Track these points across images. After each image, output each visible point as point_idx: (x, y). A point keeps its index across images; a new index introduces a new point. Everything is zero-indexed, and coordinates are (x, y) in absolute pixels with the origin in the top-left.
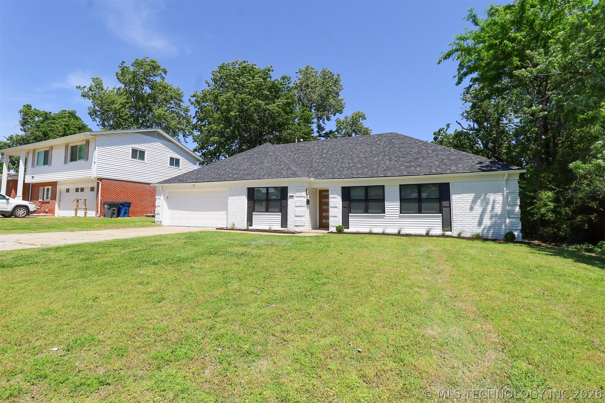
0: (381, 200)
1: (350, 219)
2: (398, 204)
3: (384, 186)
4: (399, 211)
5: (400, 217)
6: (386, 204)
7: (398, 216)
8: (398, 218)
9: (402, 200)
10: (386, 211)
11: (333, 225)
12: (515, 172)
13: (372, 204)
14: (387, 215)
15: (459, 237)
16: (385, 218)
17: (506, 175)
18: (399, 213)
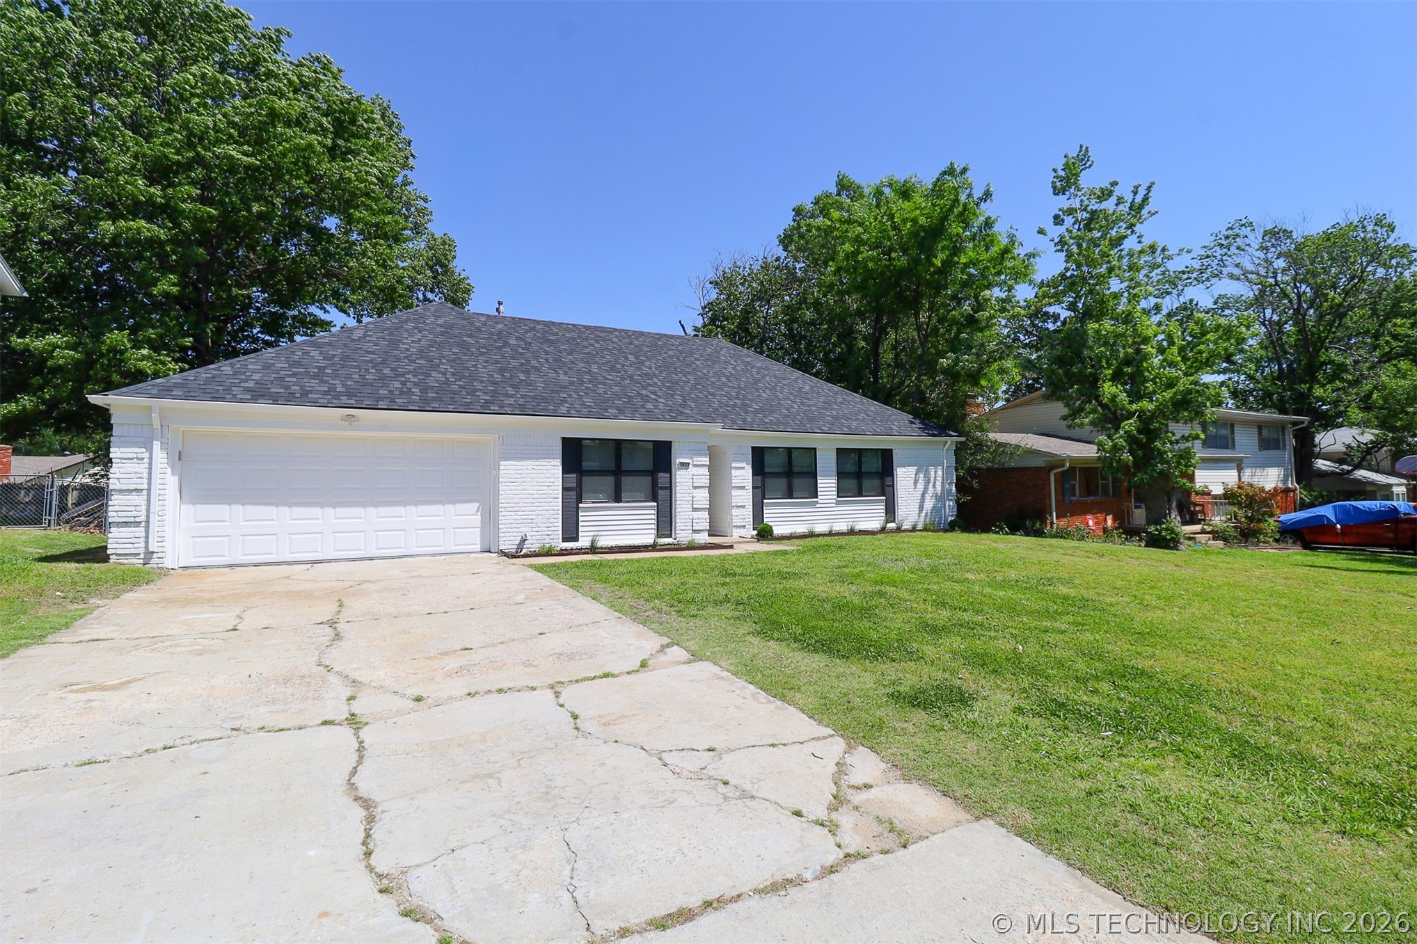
0: (813, 475)
1: (765, 511)
2: (834, 481)
3: (815, 449)
4: (835, 493)
5: (838, 503)
6: (819, 481)
7: (834, 501)
8: (834, 505)
9: (841, 475)
10: (819, 493)
11: (738, 524)
12: (952, 440)
13: (797, 482)
14: (820, 501)
15: (914, 529)
16: (818, 506)
17: (949, 442)
18: (835, 497)
